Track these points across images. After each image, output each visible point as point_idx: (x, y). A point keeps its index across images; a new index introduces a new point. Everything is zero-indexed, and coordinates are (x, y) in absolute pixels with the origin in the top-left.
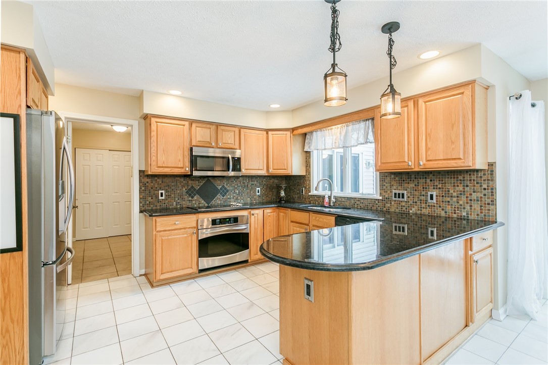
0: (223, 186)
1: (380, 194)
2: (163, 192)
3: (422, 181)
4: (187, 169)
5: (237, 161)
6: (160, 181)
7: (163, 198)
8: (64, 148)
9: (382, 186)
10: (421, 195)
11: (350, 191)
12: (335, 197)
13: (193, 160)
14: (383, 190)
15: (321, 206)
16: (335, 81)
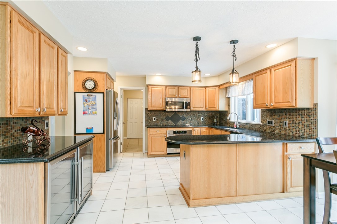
0: (183, 116)
1: (261, 121)
2: (155, 118)
3: (281, 114)
4: (164, 108)
5: (188, 104)
6: (154, 113)
7: (155, 120)
8: (117, 102)
9: (262, 117)
10: (280, 123)
11: (250, 120)
12: (239, 123)
13: (167, 104)
14: (262, 119)
15: (232, 128)
16: (197, 74)
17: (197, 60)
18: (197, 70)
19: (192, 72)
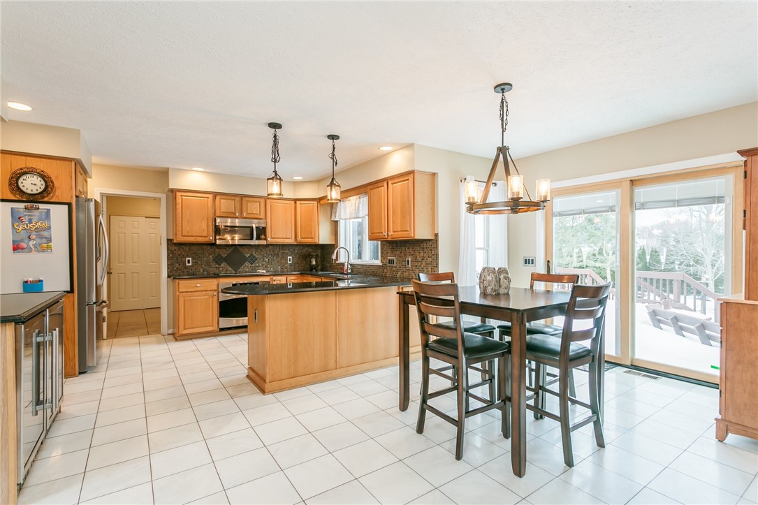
0: (252, 254)
1: (381, 260)
2: (190, 259)
3: (403, 248)
4: (211, 238)
5: (262, 232)
6: (187, 248)
7: (190, 264)
9: (382, 252)
10: (403, 261)
11: (367, 259)
12: (351, 265)
13: (217, 230)
14: (383, 257)
15: (340, 273)
16: (275, 183)
17: (275, 161)
18: (276, 177)
19: (268, 180)
